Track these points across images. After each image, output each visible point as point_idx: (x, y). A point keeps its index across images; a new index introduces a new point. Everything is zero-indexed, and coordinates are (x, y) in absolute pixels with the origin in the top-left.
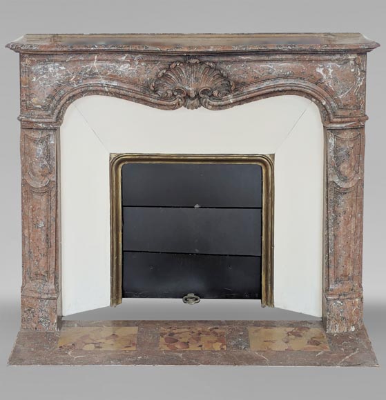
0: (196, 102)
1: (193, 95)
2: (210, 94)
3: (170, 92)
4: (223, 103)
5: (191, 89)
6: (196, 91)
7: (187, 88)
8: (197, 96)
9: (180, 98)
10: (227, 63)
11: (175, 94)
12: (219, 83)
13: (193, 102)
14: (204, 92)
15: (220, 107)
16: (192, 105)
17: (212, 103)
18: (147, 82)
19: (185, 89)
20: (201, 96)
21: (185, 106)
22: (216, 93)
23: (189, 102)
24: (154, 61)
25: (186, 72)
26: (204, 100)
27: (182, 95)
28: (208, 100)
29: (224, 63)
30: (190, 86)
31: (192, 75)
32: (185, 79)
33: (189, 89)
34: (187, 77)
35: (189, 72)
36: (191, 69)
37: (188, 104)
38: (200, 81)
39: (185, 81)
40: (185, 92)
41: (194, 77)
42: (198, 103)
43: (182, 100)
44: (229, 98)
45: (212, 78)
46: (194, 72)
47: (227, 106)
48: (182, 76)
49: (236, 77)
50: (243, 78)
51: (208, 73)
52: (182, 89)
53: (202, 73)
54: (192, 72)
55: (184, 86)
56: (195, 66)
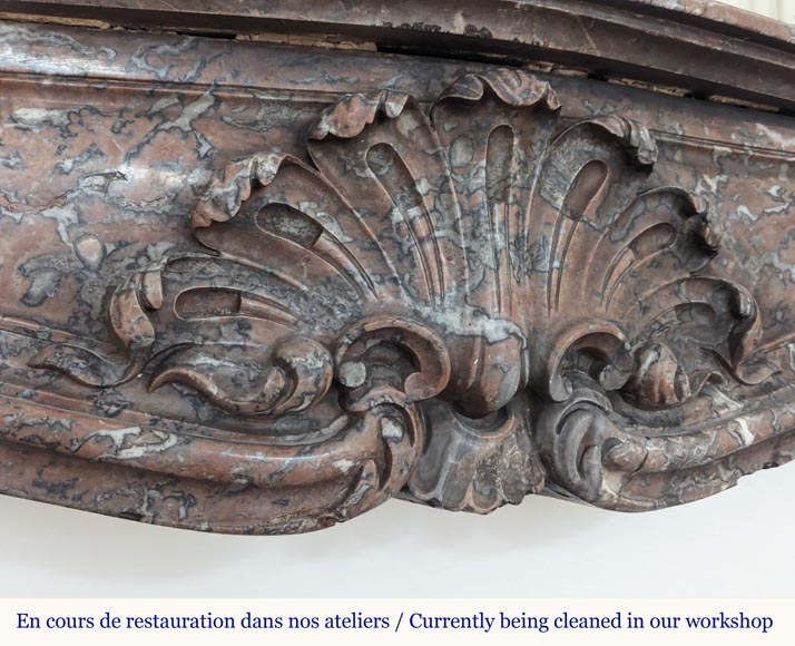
2: (613, 377)
3: (311, 362)
4: (700, 450)
7: (453, 320)
8: (535, 394)
9: (391, 410)
11: (354, 375)
12: (663, 295)
16: (487, 471)
17: (630, 445)
18: (73, 276)
19: (446, 333)
20: (560, 389)
22: (662, 368)
24: (150, 91)
25: (442, 188)
27: (414, 388)
28: (604, 427)
29: (678, 157)
30: (490, 303)
31: (498, 219)
32: (436, 250)
33: (477, 329)
34: (455, 227)
35: (470, 194)
36: (483, 163)
37: (451, 460)
38: (551, 269)
39: (434, 265)
40: (445, 355)
41: (512, 231)
42: (527, 459)
43: (408, 429)
44: (722, 412)
45: (630, 255)
46: (512, 191)
47: (707, 477)
48: (411, 223)
49: (747, 265)
50: (783, 280)
51: (598, 213)
52: (425, 332)
53: (560, 203)
54: (499, 193)
55: (426, 303)
56: (516, 141)
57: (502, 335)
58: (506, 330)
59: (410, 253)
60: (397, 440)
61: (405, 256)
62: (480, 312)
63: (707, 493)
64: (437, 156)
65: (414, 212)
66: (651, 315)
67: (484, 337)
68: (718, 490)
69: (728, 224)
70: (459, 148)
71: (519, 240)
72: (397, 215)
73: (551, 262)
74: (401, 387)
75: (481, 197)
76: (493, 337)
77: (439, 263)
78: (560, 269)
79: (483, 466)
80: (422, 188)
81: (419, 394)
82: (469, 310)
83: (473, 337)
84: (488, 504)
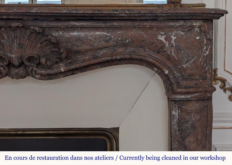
0: (21, 70)
1: (16, 63)
2: (37, 62)
5: (13, 56)
6: (21, 58)
7: (9, 55)
8: (21, 64)
10: (58, 29)
12: (48, 50)
13: (17, 71)
14: (30, 59)
15: (50, 77)
16: (17, 74)
17: (39, 71)
19: (7, 57)
20: (27, 63)
21: (9, 76)
23: (14, 71)
25: (8, 37)
26: (31, 68)
28: (35, 69)
29: (54, 29)
30: (13, 52)
31: (16, 41)
32: (7, 46)
33: (12, 56)
34: (10, 43)
35: (12, 38)
36: (13, 34)
37: (12, 72)
38: (25, 48)
39: (7, 47)
40: (7, 59)
41: (18, 43)
42: (25, 72)
43: (4, 68)
44: (60, 67)
45: (40, 45)
46: (18, 37)
47: (58, 76)
48: (4, 42)
49: (68, 44)
50: (77, 46)
51: (34, 39)
52: (4, 57)
53: (27, 38)
54: (16, 38)
55: (6, 53)
56: (18, 31)
57: (14, 57)
58: (15, 56)
59: (4, 46)
60: (2, 70)
61: (3, 46)
62: (12, 54)
63: (58, 78)
64: (8, 33)
65: (4, 41)
66: (45, 53)
67: (12, 57)
68: (60, 78)
69: (64, 38)
70: (11, 31)
71: (19, 44)
72: (2, 41)
73: (25, 46)
74: (3, 63)
75: (13, 38)
76: (13, 57)
77: (8, 47)
78: (26, 47)
79: (16, 73)
80: (5, 37)
81: (6, 64)
82: (11, 53)
83: (11, 57)
84: (18, 78)
